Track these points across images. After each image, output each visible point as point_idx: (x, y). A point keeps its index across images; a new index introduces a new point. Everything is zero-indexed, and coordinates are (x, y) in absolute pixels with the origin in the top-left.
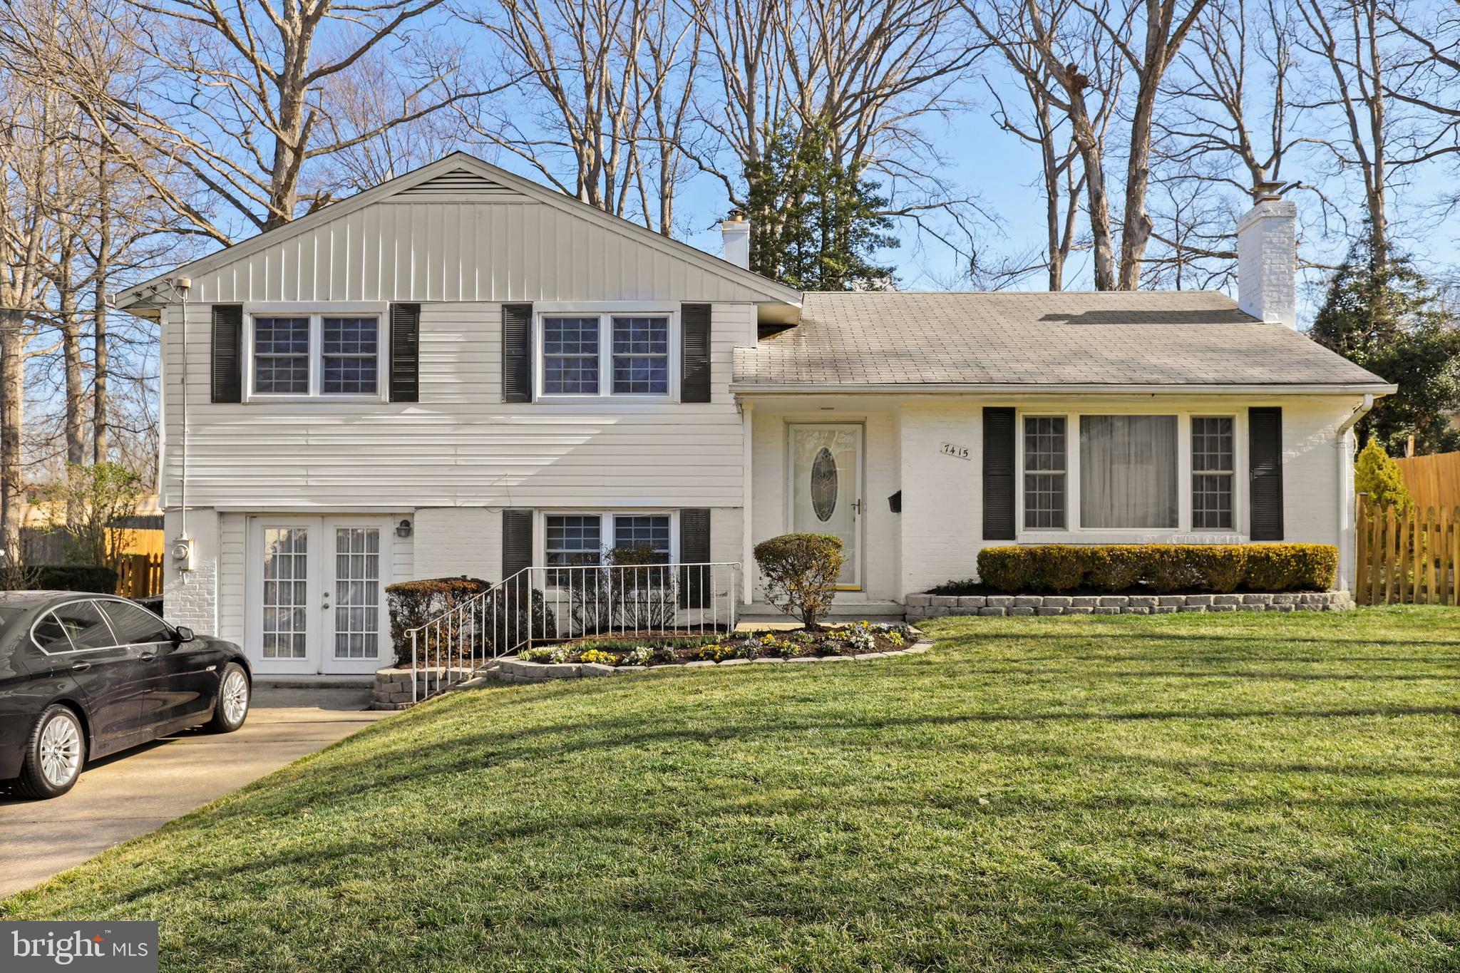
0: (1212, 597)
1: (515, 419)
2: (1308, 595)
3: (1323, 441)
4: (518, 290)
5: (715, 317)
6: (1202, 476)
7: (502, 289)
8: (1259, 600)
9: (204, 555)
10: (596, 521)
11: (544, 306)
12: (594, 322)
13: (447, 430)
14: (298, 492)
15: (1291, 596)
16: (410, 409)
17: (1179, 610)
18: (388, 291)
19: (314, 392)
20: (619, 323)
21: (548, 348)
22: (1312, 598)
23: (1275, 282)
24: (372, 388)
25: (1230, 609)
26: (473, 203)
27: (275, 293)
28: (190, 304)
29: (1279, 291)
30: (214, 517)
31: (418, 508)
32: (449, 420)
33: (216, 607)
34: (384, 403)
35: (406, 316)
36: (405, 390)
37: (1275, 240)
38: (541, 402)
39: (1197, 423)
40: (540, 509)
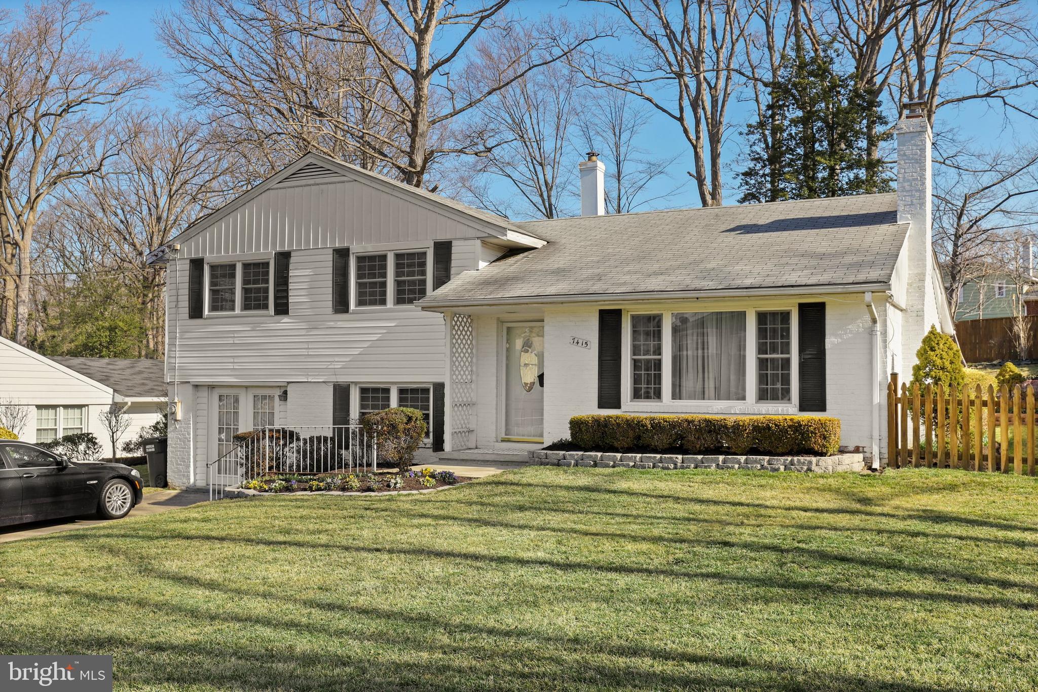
0: (721, 458)
1: (340, 324)
2: (796, 458)
3: (861, 330)
4: (342, 240)
5: (454, 250)
6: (767, 359)
7: (333, 240)
8: (756, 462)
9: (186, 412)
10: (387, 391)
11: (357, 248)
12: (384, 258)
13: (303, 332)
14: (229, 373)
15: (782, 459)
16: (285, 319)
17: (696, 467)
18: (274, 244)
19: (238, 311)
20: (398, 256)
21: (359, 276)
22: (799, 461)
23: (908, 188)
24: (266, 307)
25: (733, 468)
26: (318, 184)
27: (219, 251)
28: (180, 259)
29: (911, 196)
30: (189, 388)
31: (288, 383)
32: (303, 325)
33: (192, 443)
34: (271, 316)
35: (284, 258)
36: (282, 308)
37: (908, 153)
38: (354, 313)
39: (762, 317)
40: (356, 383)
